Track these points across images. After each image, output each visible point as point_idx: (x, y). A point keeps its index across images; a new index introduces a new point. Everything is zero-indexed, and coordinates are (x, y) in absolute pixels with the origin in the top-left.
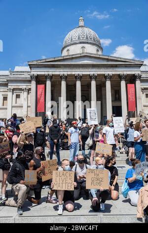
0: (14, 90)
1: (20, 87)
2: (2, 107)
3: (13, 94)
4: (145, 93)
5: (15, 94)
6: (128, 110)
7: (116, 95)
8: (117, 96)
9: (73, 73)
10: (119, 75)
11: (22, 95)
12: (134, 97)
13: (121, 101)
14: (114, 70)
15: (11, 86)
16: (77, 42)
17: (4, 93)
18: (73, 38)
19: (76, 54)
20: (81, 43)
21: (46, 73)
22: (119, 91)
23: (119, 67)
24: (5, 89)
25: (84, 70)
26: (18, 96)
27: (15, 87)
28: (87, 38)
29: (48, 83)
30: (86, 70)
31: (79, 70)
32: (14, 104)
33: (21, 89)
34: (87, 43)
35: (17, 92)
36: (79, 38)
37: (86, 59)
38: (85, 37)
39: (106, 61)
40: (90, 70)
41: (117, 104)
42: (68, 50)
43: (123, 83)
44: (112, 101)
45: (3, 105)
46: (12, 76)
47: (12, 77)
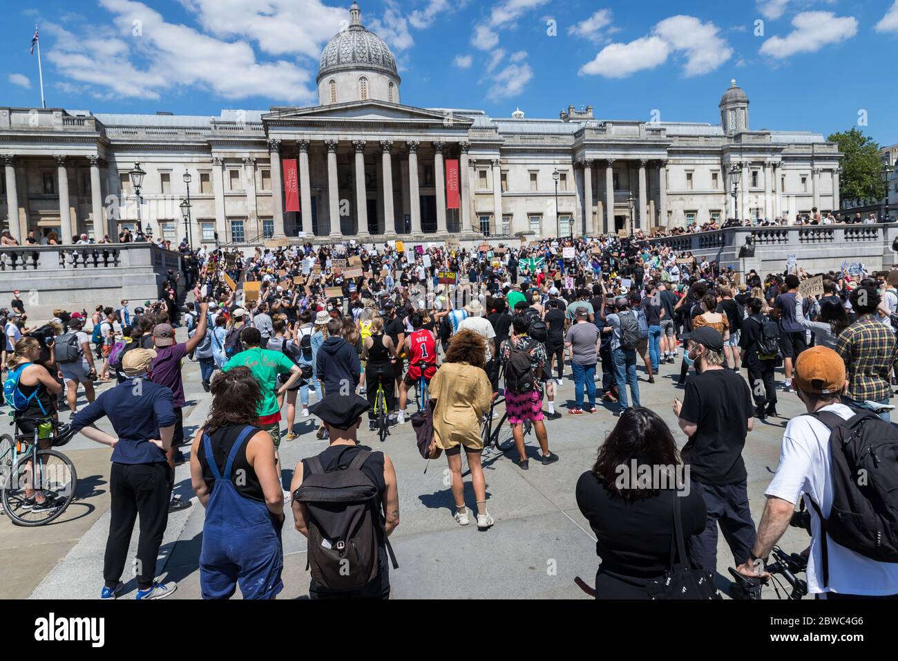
0: (225, 161)
1: (238, 156)
2: (201, 194)
3: (223, 169)
4: (478, 170)
5: (228, 170)
6: (446, 207)
7: (426, 176)
8: (429, 177)
9: (350, 138)
10: (432, 142)
11: (241, 170)
12: (456, 185)
13: (435, 187)
14: (424, 134)
15: (219, 153)
16: (352, 65)
17: (201, 166)
18: (341, 56)
19: (353, 103)
20: (358, 69)
21: (299, 138)
22: (431, 167)
23: (432, 128)
24: (204, 157)
25: (369, 133)
26: (234, 174)
27: (228, 156)
28: (370, 59)
29: (304, 157)
30: (373, 133)
31: (359, 133)
32: (228, 191)
33: (239, 160)
34: (371, 69)
35: (232, 166)
36: (354, 58)
37: (371, 110)
38: (367, 55)
39: (409, 115)
40: (379, 133)
41: (428, 192)
42: (332, 81)
43: (439, 159)
44: (420, 187)
45: (202, 192)
46: (218, 133)
47: (220, 134)
